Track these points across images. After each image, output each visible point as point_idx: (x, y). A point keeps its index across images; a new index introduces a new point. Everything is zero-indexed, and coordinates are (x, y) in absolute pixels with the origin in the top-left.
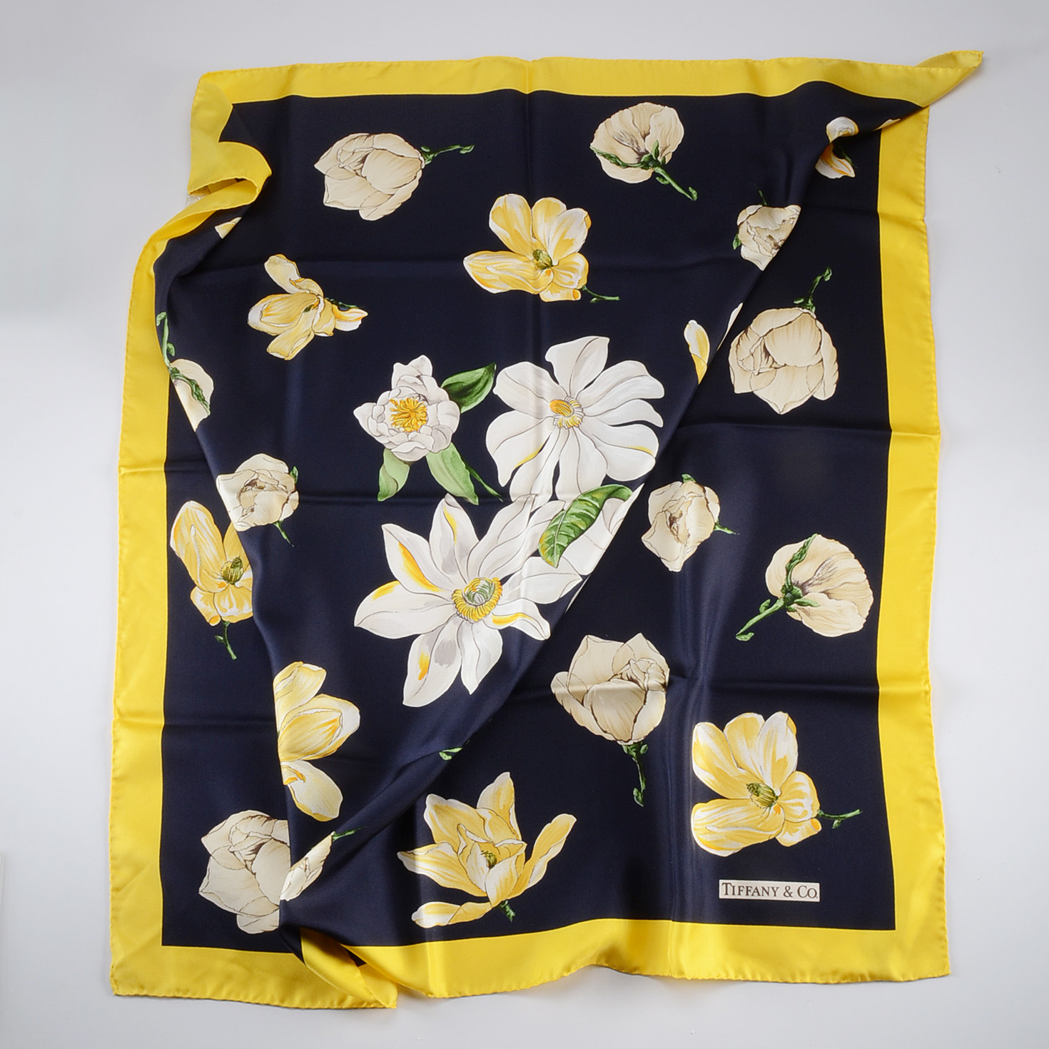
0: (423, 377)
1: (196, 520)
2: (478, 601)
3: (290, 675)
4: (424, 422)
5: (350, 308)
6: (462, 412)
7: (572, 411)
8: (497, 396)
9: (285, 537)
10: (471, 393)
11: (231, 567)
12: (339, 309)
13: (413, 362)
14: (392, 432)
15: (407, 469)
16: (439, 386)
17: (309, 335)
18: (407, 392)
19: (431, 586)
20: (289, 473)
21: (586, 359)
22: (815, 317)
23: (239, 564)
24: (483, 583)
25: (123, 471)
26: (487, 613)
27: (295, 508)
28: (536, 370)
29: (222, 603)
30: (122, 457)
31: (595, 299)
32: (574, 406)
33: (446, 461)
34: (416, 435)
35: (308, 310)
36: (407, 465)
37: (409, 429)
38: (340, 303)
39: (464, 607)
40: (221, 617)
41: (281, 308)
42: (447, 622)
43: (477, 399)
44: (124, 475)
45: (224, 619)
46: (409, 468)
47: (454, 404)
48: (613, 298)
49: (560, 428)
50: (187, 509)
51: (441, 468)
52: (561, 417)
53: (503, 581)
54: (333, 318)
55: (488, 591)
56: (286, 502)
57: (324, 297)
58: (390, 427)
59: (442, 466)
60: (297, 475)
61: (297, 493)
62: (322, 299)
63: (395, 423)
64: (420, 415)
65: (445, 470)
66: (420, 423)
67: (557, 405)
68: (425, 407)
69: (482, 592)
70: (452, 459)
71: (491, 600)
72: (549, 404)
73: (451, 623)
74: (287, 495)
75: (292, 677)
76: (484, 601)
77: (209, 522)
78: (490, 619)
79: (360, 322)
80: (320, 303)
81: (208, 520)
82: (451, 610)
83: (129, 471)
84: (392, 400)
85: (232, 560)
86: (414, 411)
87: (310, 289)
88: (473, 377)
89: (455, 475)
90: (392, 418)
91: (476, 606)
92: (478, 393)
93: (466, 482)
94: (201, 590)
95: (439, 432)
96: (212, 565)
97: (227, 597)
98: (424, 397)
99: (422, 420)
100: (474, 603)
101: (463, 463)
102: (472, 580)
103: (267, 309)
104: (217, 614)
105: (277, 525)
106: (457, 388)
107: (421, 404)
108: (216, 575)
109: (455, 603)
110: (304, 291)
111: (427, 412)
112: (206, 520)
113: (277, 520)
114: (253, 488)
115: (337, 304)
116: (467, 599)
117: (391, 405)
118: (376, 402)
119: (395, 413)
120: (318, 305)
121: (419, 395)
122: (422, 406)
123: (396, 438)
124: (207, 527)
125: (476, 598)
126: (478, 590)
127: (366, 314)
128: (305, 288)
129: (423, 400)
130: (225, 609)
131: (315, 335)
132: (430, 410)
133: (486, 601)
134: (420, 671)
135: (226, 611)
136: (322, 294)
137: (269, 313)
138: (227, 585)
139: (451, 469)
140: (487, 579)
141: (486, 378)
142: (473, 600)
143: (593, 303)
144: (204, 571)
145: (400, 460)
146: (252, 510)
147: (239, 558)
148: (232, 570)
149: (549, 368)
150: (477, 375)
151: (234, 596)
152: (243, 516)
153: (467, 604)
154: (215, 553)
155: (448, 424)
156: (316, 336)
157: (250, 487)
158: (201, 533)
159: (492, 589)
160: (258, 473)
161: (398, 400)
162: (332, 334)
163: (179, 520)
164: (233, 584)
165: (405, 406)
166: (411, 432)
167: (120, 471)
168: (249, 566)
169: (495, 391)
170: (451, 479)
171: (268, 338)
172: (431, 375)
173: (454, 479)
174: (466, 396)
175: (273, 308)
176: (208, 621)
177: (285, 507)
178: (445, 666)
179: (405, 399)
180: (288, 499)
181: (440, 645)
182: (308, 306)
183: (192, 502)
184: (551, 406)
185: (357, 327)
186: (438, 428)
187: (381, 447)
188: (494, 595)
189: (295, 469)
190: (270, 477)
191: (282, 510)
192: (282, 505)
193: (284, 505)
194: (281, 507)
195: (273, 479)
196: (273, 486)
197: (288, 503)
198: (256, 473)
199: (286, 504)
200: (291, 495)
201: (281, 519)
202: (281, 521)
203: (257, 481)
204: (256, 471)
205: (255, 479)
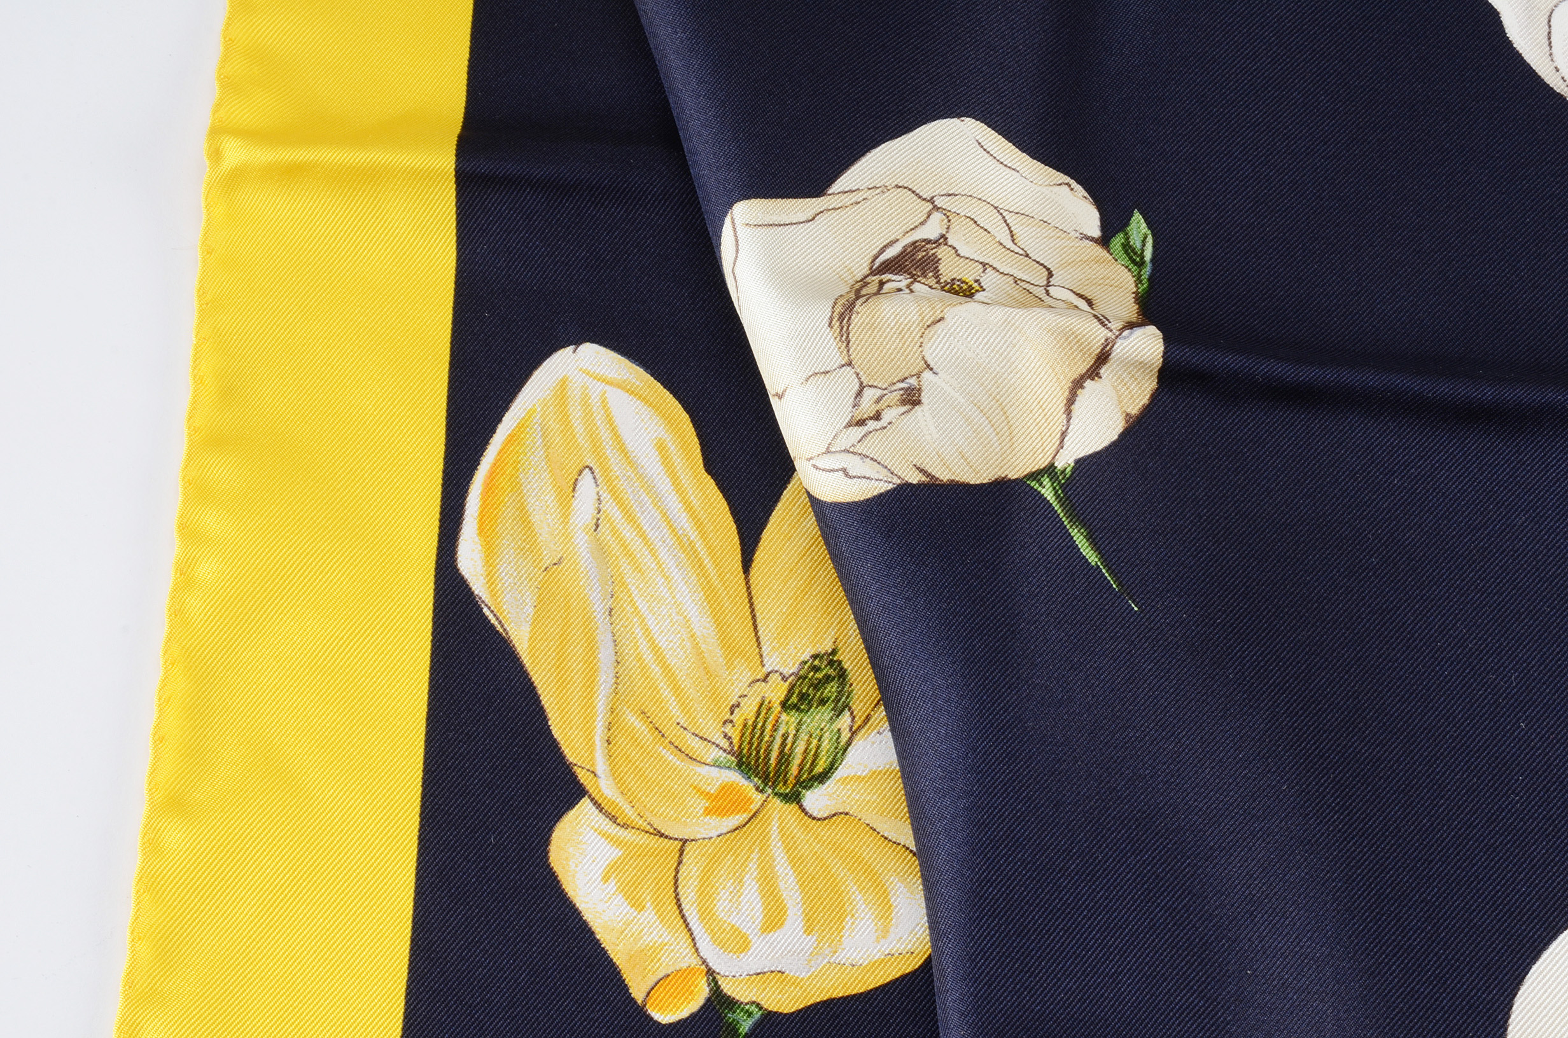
1: (605, 434)
9: (1092, 558)
11: (785, 705)
20: (1103, 242)
23: (831, 689)
25: (235, 153)
27: (1135, 410)
29: (722, 906)
30: (230, 86)
40: (710, 972)
44: (234, 180)
45: (728, 988)
50: (563, 384)
56: (1093, 372)
60: (1148, 255)
61: (1153, 329)
74: (1097, 335)
77: (678, 460)
81: (672, 448)
83: (264, 156)
85: (790, 668)
94: (613, 819)
96: (676, 689)
97: (752, 866)
104: (694, 961)
105: (1047, 491)
108: (695, 746)
112: (661, 447)
113: (1042, 463)
114: (917, 286)
124: (664, 485)
130: (735, 930)
135: (744, 945)
138: (759, 798)
144: (632, 720)
146: (912, 398)
147: (831, 658)
148: (789, 721)
151: (795, 861)
152: (861, 423)
154: (702, 625)
157: (902, 281)
158: (630, 517)
160: (946, 214)
163: (511, 439)
164: (793, 797)
167: (216, 155)
168: (881, 712)
176: (638, 994)
177: (1083, 396)
180: (1103, 358)
183: (589, 350)
189: (1138, 227)
190: (1010, 245)
191: (1069, 412)
192: (1070, 384)
193: (1078, 384)
194: (1067, 393)
195: (1021, 252)
196: (1026, 286)
197: (1100, 377)
198: (936, 208)
199: (1088, 383)
200: (1125, 338)
201: (1065, 461)
202: (1066, 469)
203: (942, 252)
204: (939, 202)
205: (928, 241)
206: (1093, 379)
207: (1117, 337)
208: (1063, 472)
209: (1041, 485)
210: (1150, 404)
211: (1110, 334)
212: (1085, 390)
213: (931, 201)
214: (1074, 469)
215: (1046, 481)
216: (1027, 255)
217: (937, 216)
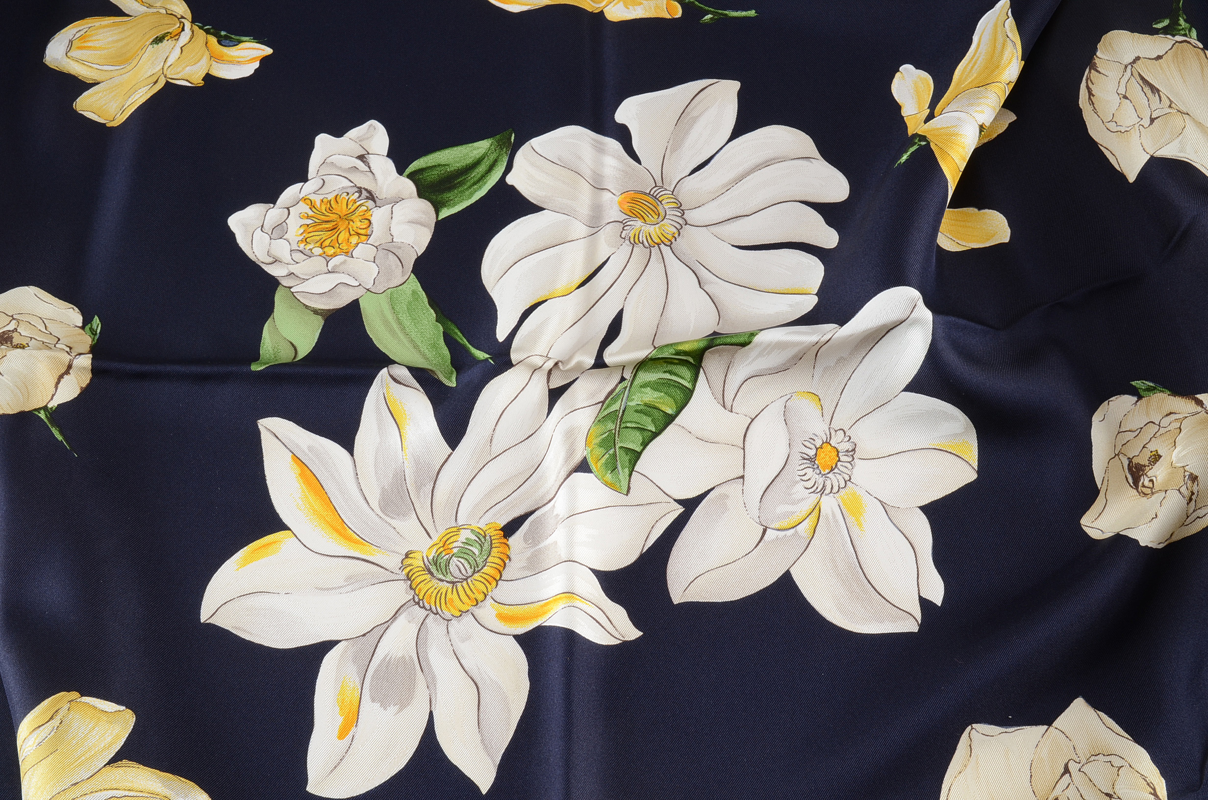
0: (372, 159)
2: (456, 573)
3: (51, 718)
4: (363, 238)
5: (240, 42)
6: (440, 218)
7: (662, 214)
8: (512, 187)
9: (60, 438)
10: (461, 184)
12: (219, 42)
13: (354, 133)
14: (298, 256)
15: (318, 324)
16: (400, 171)
17: (156, 82)
18: (337, 184)
19: (356, 542)
20: (83, 328)
21: (695, 120)
22: (1201, 46)
24: (465, 535)
26: (480, 597)
27: (84, 386)
28: (595, 140)
31: (710, 16)
32: (667, 205)
33: (397, 308)
34: (344, 262)
35: (159, 40)
36: (320, 317)
37: (330, 251)
38: (223, 33)
39: (428, 585)
41: (110, 39)
42: (395, 617)
43: (471, 195)
46: (322, 322)
47: (425, 206)
48: (744, 14)
49: (633, 245)
51: (386, 322)
52: (639, 223)
53: (510, 529)
54: (207, 55)
55: (476, 552)
56: (67, 372)
57: (193, 22)
58: (295, 247)
59: (390, 317)
60: (98, 331)
61: (91, 356)
62: (188, 25)
63: (305, 241)
64: (357, 224)
65: (395, 326)
66: (354, 240)
67: (634, 201)
68: (368, 210)
69: (464, 553)
70: (410, 303)
71: (485, 570)
72: (617, 199)
73: (402, 619)
74: (67, 358)
75: (56, 722)
76: (470, 571)
78: (488, 612)
79: (257, 65)
80: (183, 30)
82: (400, 592)
84: (305, 199)
86: (347, 218)
87: (168, 7)
88: (467, 154)
89: (413, 335)
90: (302, 230)
91: (453, 583)
92: (475, 184)
93: (434, 346)
95: (391, 256)
98: (369, 192)
99: (358, 234)
100: (449, 578)
101: (432, 311)
102: (442, 531)
103: (82, 38)
105: (42, 415)
106: (433, 176)
107: (361, 205)
109: (409, 579)
110: (155, 10)
111: (373, 220)
113: (43, 405)
115: (216, 35)
116: (433, 570)
117: (304, 208)
118: (274, 203)
119: (309, 222)
120: (179, 34)
121: (360, 190)
122: (364, 208)
123: (303, 267)
125: (452, 567)
126: (455, 551)
127: (269, 51)
128: (158, 5)
129: (367, 198)
131: (167, 82)
132: (378, 216)
133: (474, 572)
134: (340, 720)
136: (188, 15)
137: (86, 44)
139: (407, 323)
140: (474, 526)
141: (492, 157)
142: (446, 570)
143: (706, 25)
145: (307, 307)
149: (623, 135)
150: (475, 152)
153: (435, 581)
155: (409, 240)
156: (168, 84)
159: (486, 546)
160: (18, 321)
161: (317, 199)
162: (202, 83)
165: (331, 209)
166: (335, 255)
169: (510, 180)
170: (405, 340)
171: (79, 86)
172: (386, 154)
173: (412, 341)
174: (450, 188)
175: (94, 38)
177: (63, 381)
178: (393, 709)
179: (331, 197)
180: (70, 367)
181: (380, 665)
182: (159, 34)
184: (620, 203)
185: (252, 72)
186: (389, 249)
187: (273, 283)
188: (490, 559)
189: (96, 321)
190: (44, 330)
191: (56, 387)
192: (57, 377)
193: (61, 377)
194: (56, 380)
195: (48, 333)
196: (47, 344)
197: (70, 374)
198: (14, 319)
199: (65, 376)
200: (77, 359)
201: (53, 404)
202: (52, 408)
203: (15, 335)
204: (14, 317)
205: (9, 331)
206: (67, 375)
207: (74, 358)
208: (50, 409)
209: (40, 413)
210: (90, 383)
211: (71, 358)
212: (64, 379)
213: (12, 316)
214: (56, 408)
215: (42, 412)
216: (51, 334)
217: (14, 321)
